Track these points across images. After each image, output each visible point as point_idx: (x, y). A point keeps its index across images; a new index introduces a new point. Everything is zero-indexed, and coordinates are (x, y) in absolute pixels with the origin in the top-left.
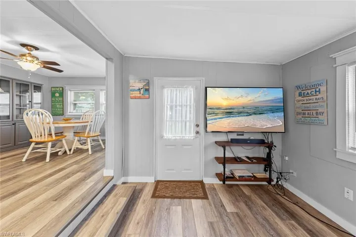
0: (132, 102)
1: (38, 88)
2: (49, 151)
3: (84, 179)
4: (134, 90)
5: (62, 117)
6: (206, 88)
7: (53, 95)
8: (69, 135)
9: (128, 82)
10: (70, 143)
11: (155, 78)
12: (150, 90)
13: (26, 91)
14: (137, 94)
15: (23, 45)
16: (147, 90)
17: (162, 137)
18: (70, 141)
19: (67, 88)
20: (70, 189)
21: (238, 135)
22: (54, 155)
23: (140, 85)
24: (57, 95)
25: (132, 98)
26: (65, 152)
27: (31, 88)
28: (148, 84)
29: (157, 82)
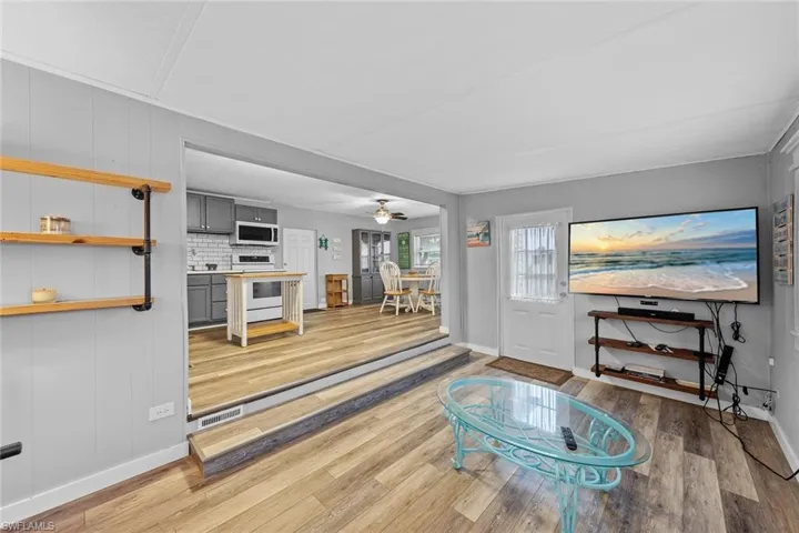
0: (470, 251)
1: (387, 237)
2: (398, 306)
3: (423, 331)
4: (472, 236)
5: (408, 271)
6: (570, 224)
7: (400, 244)
8: (414, 291)
9: (465, 227)
10: (415, 301)
11: (497, 218)
12: (492, 235)
13: (379, 241)
14: (474, 241)
15: (378, 201)
16: (487, 235)
17: (509, 298)
18: (415, 300)
19: (413, 232)
20: (412, 334)
21: (643, 303)
22: (402, 311)
23: (478, 229)
24: (404, 242)
25: (469, 246)
26: (411, 311)
27: (382, 237)
28: (489, 226)
29: (499, 222)
